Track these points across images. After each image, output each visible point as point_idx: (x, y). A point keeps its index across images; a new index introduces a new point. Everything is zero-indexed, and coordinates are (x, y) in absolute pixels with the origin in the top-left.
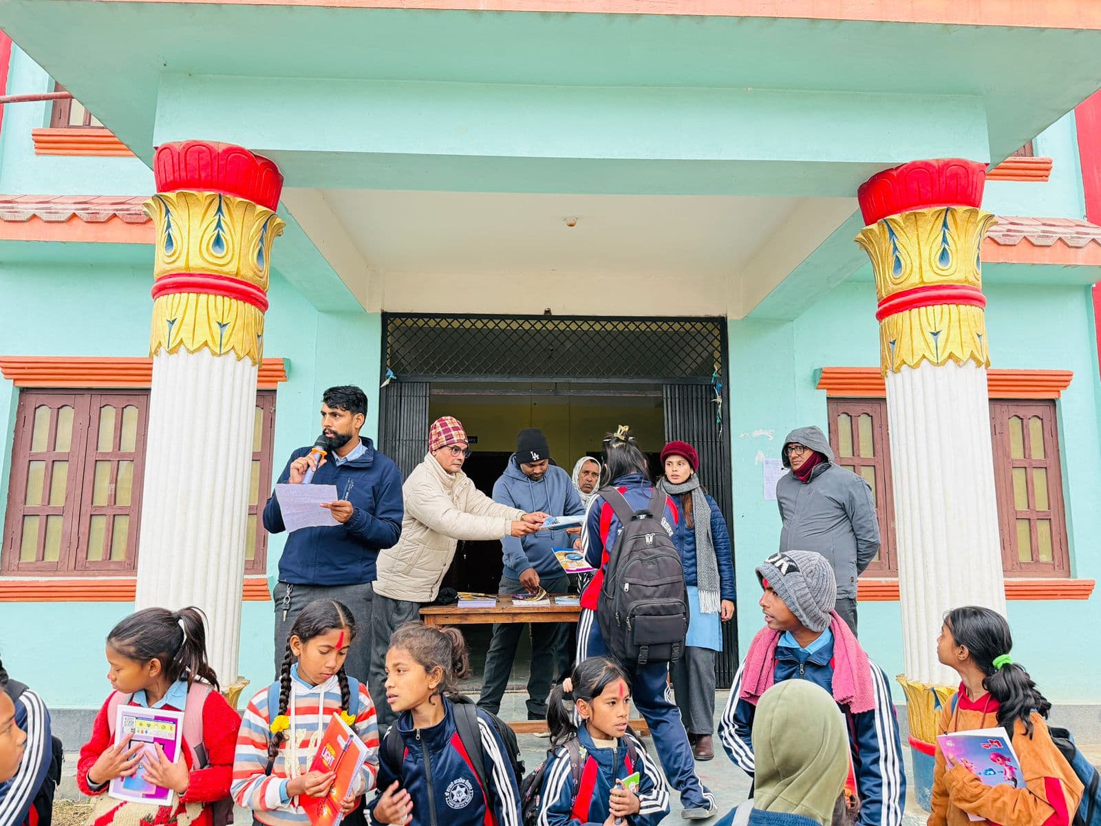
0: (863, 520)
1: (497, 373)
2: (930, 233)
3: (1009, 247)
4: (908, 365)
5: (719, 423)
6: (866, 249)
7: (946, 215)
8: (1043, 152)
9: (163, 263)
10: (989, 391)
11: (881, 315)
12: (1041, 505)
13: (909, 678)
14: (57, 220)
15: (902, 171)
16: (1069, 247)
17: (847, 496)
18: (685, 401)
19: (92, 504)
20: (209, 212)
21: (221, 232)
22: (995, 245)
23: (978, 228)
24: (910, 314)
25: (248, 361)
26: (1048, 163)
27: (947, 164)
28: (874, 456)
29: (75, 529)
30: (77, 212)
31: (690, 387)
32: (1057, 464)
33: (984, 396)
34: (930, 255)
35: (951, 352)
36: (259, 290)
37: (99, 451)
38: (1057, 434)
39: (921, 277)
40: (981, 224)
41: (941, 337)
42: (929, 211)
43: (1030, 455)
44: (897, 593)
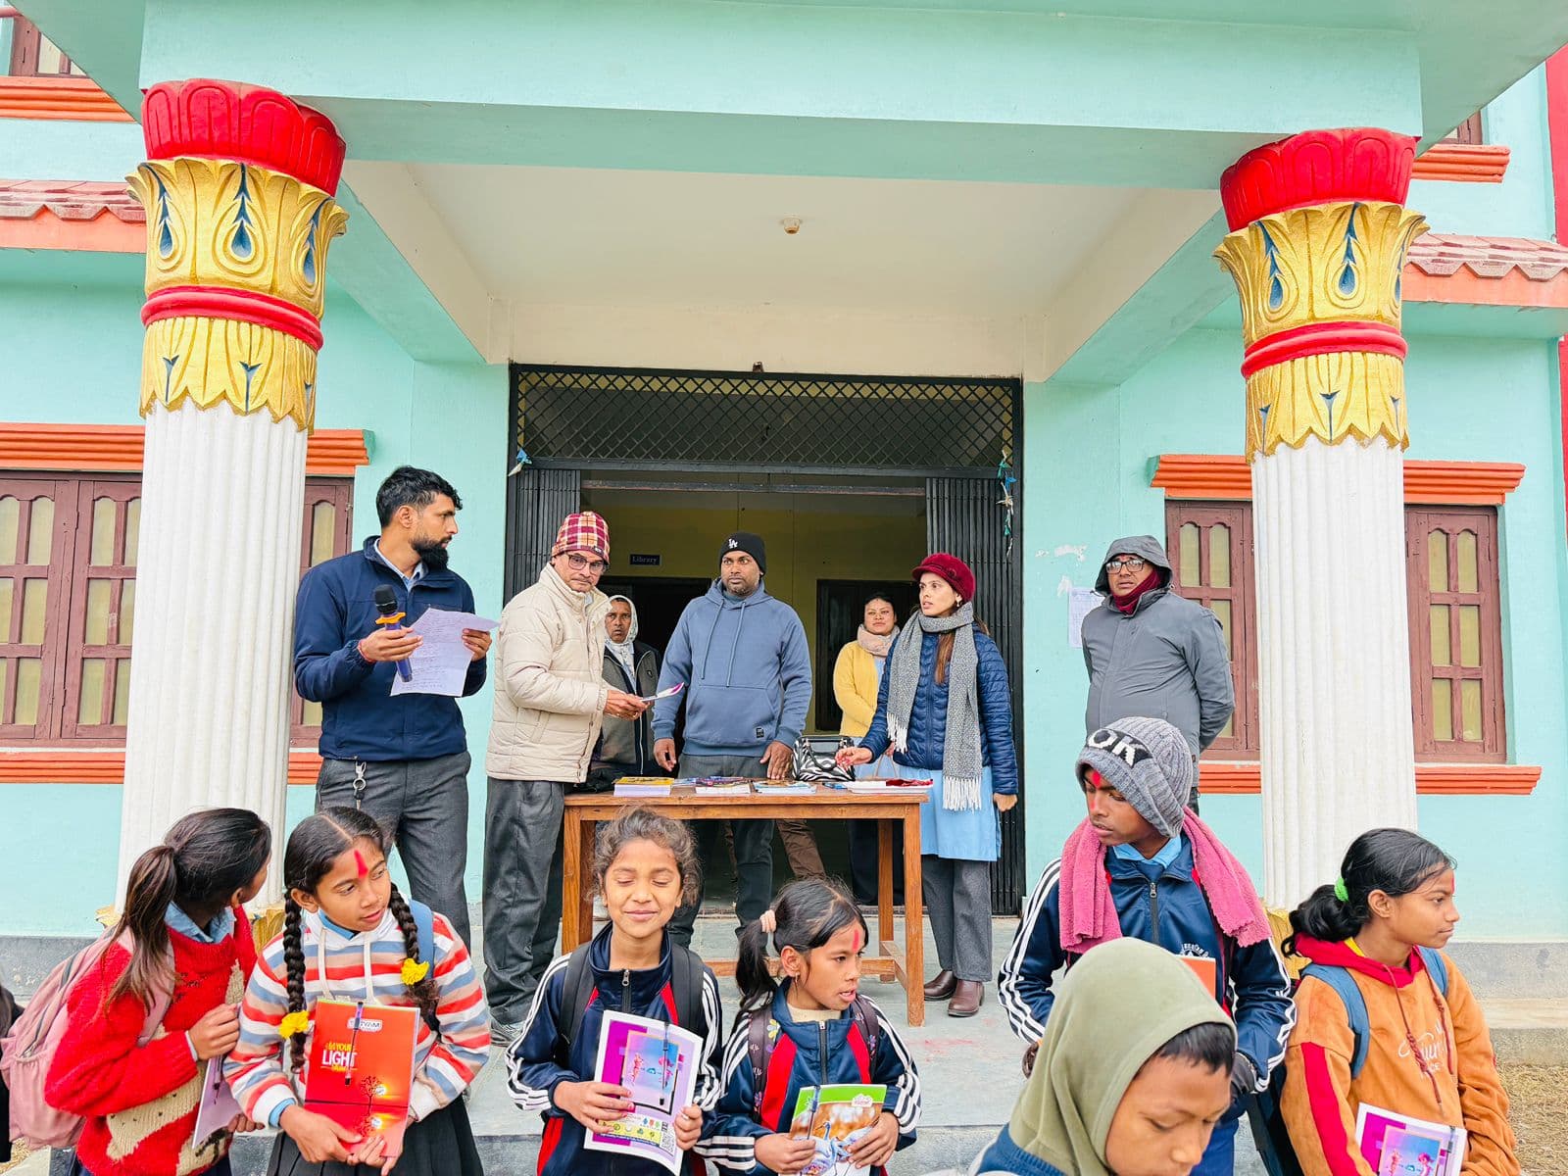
0: (1211, 672)
1: (682, 458)
2: (1327, 244)
3: (1441, 280)
4: (1287, 444)
5: (1007, 536)
6: (1231, 269)
7: (1352, 216)
8: (1497, 138)
9: (157, 272)
10: (1405, 492)
11: (1249, 369)
12: (1469, 658)
13: (1271, 903)
14: (19, 215)
15: (1288, 146)
16: (1530, 279)
17: (1190, 639)
18: (959, 501)
19: (84, 641)
20: (226, 191)
21: (245, 224)
22: (1421, 275)
23: (1400, 237)
24: (1292, 367)
25: (290, 424)
26: (1502, 154)
27: (1357, 137)
28: (1231, 584)
29: (60, 679)
30: (48, 204)
31: (965, 481)
32: (1495, 598)
33: (1398, 498)
34: (1326, 277)
35: (1352, 424)
36: (306, 314)
37: (92, 565)
38: (1497, 558)
39: (1311, 310)
40: (1405, 229)
41: (1338, 401)
42: (1328, 209)
43: (1456, 587)
44: (1257, 782)
